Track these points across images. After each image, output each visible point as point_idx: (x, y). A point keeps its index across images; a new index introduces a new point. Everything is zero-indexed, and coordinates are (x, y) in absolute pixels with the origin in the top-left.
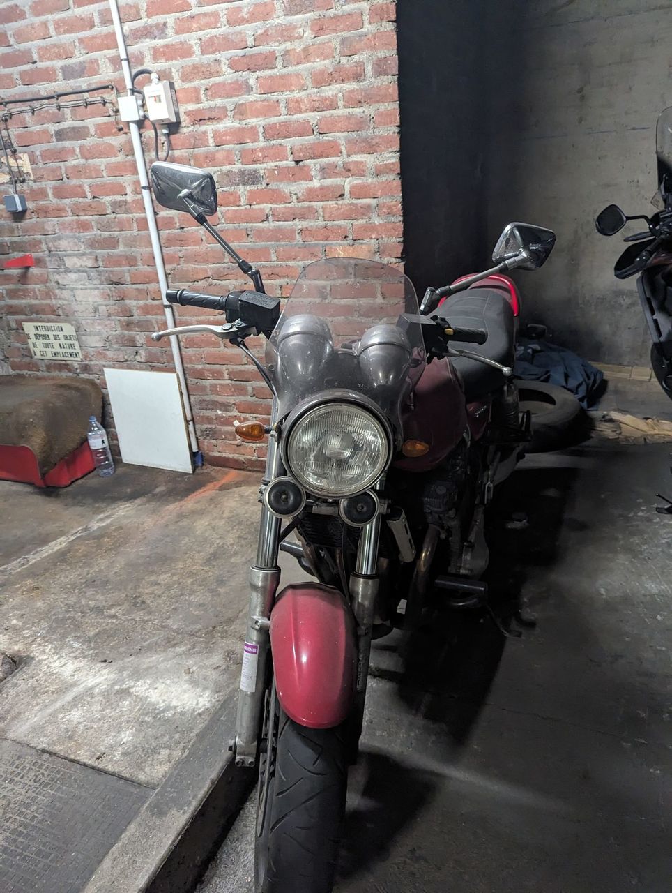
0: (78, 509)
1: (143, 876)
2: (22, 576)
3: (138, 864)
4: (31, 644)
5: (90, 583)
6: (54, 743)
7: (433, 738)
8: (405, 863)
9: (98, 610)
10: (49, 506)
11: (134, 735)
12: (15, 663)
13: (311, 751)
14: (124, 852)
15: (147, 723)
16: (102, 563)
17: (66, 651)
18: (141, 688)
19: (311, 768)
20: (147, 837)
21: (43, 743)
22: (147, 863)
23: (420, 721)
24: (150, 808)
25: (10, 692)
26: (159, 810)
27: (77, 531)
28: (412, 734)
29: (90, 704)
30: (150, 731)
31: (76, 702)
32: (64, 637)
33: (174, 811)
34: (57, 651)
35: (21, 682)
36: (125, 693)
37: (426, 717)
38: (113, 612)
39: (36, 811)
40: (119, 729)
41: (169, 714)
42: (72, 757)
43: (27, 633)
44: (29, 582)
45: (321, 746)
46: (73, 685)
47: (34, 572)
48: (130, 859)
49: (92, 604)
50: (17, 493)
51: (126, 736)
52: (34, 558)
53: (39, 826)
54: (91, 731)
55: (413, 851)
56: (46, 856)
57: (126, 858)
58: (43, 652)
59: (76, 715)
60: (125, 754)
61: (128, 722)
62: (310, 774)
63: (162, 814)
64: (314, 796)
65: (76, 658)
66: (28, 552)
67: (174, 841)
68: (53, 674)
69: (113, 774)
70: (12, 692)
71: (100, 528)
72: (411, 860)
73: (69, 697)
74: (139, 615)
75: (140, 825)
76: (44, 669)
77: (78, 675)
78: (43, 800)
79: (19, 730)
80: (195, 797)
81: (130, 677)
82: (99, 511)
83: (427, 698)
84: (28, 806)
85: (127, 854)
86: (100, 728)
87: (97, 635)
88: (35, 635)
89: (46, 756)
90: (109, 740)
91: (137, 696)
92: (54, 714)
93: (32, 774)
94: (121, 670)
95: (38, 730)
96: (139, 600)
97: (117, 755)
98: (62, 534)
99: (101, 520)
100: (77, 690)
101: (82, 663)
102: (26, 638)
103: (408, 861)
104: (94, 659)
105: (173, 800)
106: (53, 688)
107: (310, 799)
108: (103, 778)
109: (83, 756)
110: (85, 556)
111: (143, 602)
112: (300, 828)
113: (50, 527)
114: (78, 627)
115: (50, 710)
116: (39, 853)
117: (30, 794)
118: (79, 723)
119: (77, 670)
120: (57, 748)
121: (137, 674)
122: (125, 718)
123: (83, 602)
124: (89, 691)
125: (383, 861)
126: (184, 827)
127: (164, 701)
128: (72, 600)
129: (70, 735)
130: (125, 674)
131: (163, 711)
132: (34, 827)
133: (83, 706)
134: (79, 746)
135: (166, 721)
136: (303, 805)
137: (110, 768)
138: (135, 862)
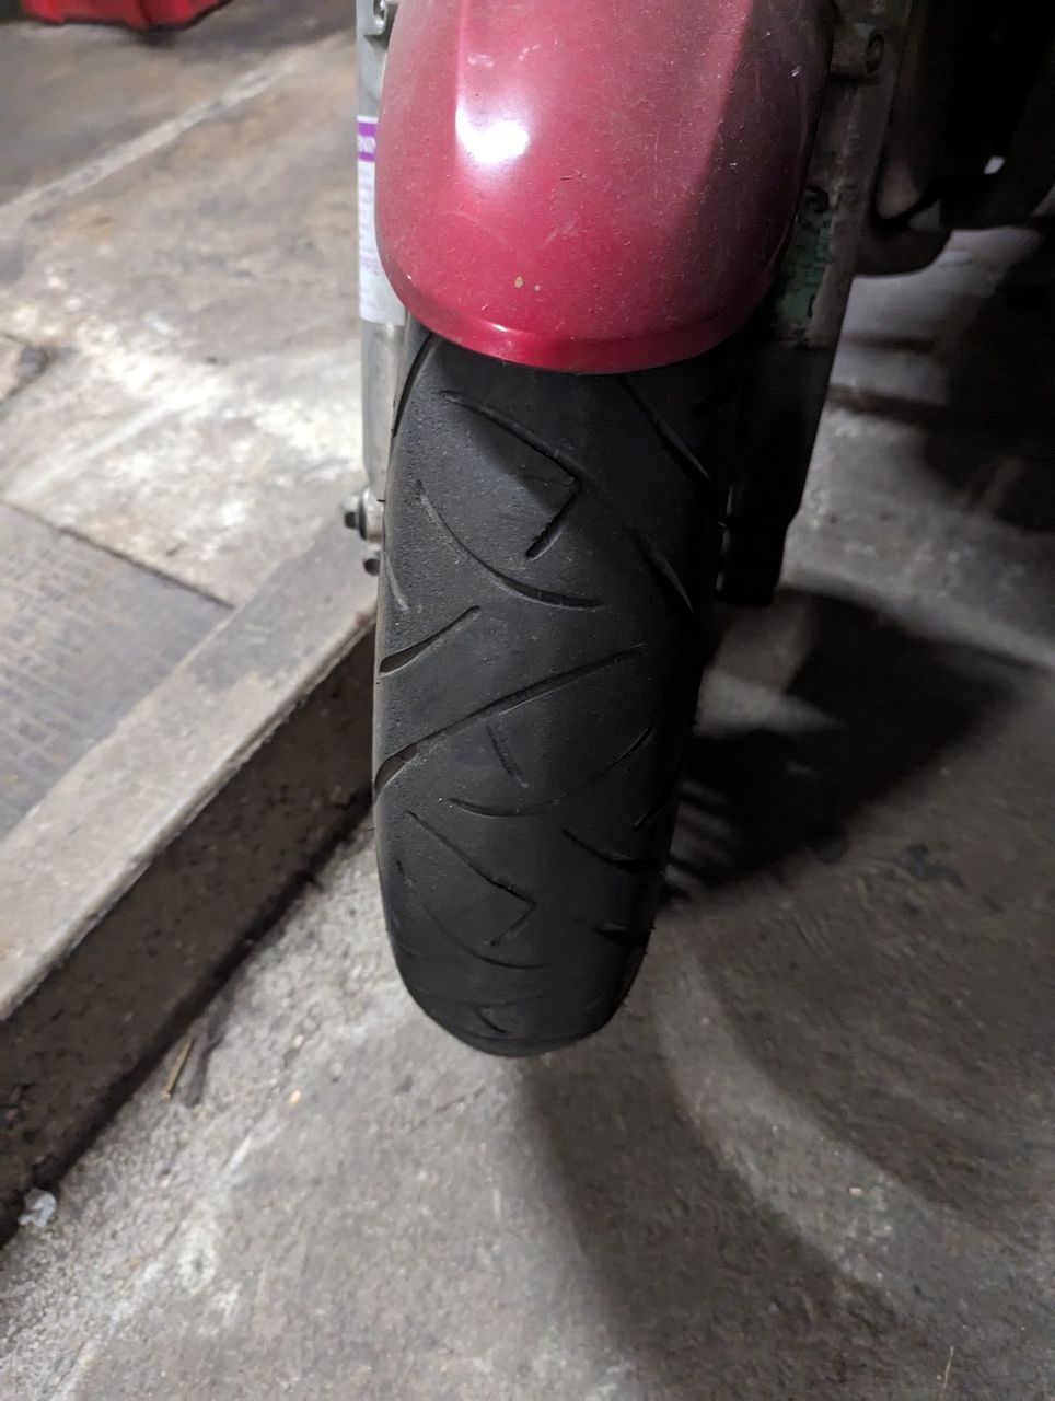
0: (206, 68)
1: (147, 827)
2: (85, 199)
3: (141, 795)
4: (76, 324)
5: (210, 208)
6: (87, 517)
7: (1018, 571)
8: (890, 876)
9: (217, 261)
10: (151, 66)
11: (251, 513)
12: (42, 359)
13: (520, 490)
14: (115, 761)
15: (280, 489)
16: (235, 168)
17: (141, 339)
18: (278, 417)
19: (519, 567)
20: (172, 732)
21: (68, 515)
22: (162, 795)
23: (979, 524)
24: (197, 667)
25: (24, 415)
26: (218, 674)
27: (198, 110)
28: (953, 557)
29: (171, 444)
30: (284, 507)
31: (145, 439)
32: (140, 311)
33: (252, 680)
34: (124, 339)
35: (49, 397)
36: (245, 426)
37: (1004, 515)
38: (245, 264)
39: (32, 647)
40: (219, 497)
41: (329, 474)
42: (119, 546)
43: (73, 303)
44: (96, 209)
45: (569, 471)
46: (144, 405)
47: (107, 191)
48: (125, 779)
49: (205, 249)
50: (99, 46)
51: (233, 514)
52: (110, 165)
53: (34, 677)
54: (164, 500)
55: (918, 851)
56: (37, 737)
57: (117, 776)
58: (98, 341)
59: (140, 466)
60: (225, 549)
61: (241, 485)
62: (512, 593)
63: (222, 682)
64: (532, 689)
65: (158, 353)
66: (102, 155)
67: (241, 751)
68: (108, 383)
69: (193, 589)
70: (29, 414)
71: (244, 102)
72: (913, 871)
73: (132, 428)
74: (298, 271)
75: (165, 702)
76: (95, 372)
77: (158, 387)
78: (50, 626)
79: (30, 488)
80: (309, 650)
81: (261, 394)
82: (244, 67)
83: (1009, 470)
84: (18, 635)
85: (122, 765)
86: (184, 495)
87: (207, 310)
88: (85, 310)
89: (67, 541)
90: (197, 519)
91: (268, 435)
92: (98, 461)
93: (35, 574)
94: (241, 381)
95: (63, 489)
96: (302, 242)
97: (209, 551)
98: (170, 114)
99: (249, 85)
100: (148, 418)
101: (168, 364)
102: (69, 314)
103: (901, 873)
104: (192, 356)
105: (255, 652)
106: (104, 409)
107: (519, 695)
108: (170, 594)
109: (141, 546)
110: (206, 156)
111: (310, 246)
112: (469, 806)
113: (151, 105)
114: (171, 291)
115: (92, 452)
116: (24, 730)
117: (28, 613)
118: (144, 481)
119: (158, 377)
120: (95, 528)
121: (274, 389)
122: (237, 477)
123: (190, 245)
124: (173, 421)
125: (828, 862)
126: (270, 721)
127: (323, 447)
128: (168, 241)
129: (122, 504)
130: (250, 388)
131: (320, 466)
132: (23, 680)
133: (159, 446)
134: (135, 527)
135: (321, 488)
136: (482, 720)
137: (190, 575)
138: (134, 789)
